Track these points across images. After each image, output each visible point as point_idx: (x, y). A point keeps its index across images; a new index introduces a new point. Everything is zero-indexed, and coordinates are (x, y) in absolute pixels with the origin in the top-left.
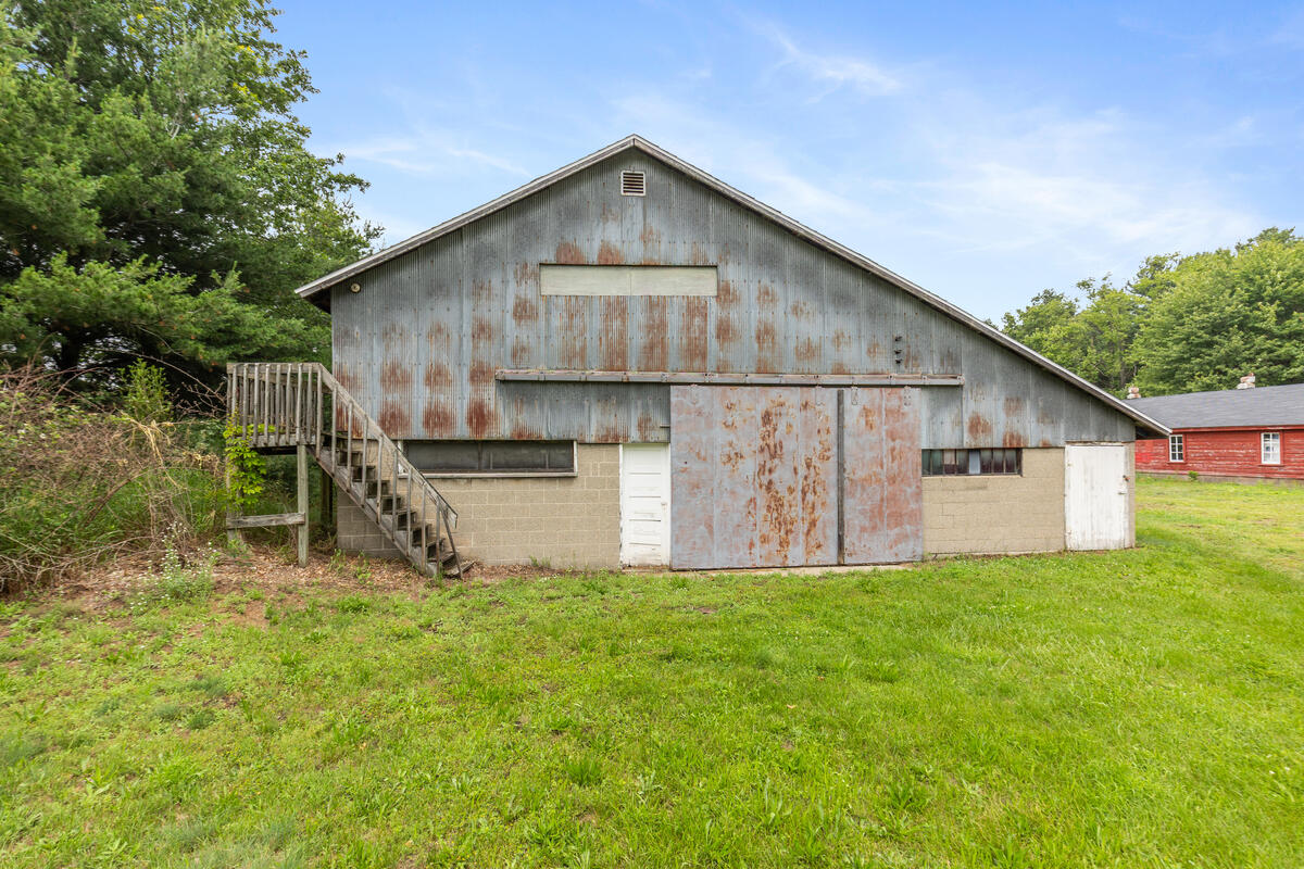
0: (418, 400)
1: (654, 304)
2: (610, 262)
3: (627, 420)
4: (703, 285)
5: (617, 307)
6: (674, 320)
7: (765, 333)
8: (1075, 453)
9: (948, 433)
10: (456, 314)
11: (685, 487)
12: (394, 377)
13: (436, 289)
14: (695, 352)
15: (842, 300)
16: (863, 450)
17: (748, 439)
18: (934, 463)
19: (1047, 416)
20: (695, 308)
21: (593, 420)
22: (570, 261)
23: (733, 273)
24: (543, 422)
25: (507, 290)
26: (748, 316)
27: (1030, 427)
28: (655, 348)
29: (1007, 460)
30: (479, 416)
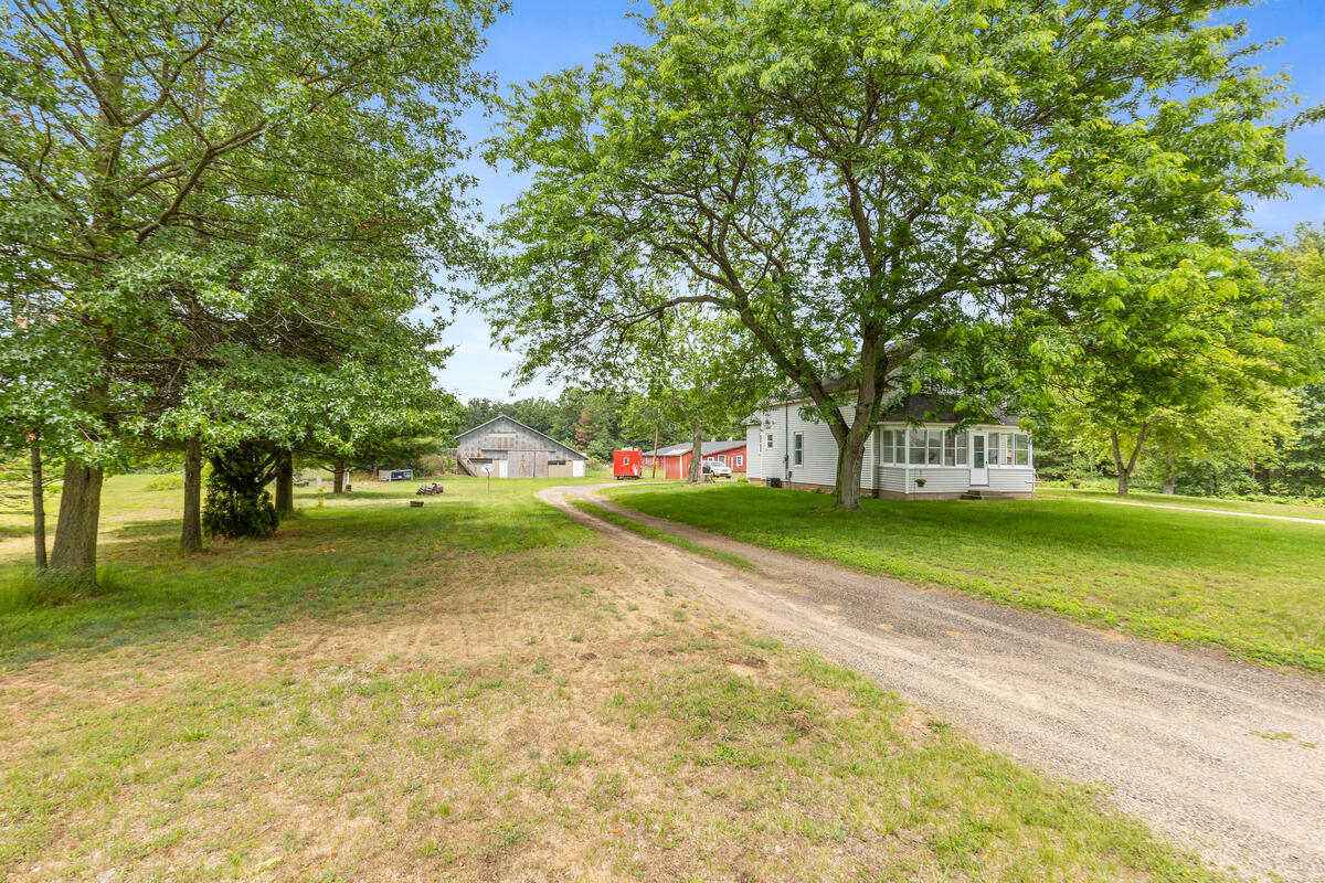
0: (470, 452)
1: (506, 439)
2: (499, 432)
3: (501, 455)
4: (514, 435)
5: (500, 439)
6: (509, 441)
7: (523, 443)
8: (575, 462)
9: (553, 458)
10: (476, 440)
11: (510, 466)
12: (467, 449)
13: (473, 437)
14: (512, 446)
15: (536, 438)
16: (538, 461)
17: (520, 459)
18: (550, 463)
19: (570, 456)
20: (512, 439)
21: (496, 456)
22: (493, 432)
23: (519, 434)
24: (488, 456)
25: (483, 437)
26: (520, 440)
27: (567, 458)
28: (506, 446)
29: (563, 463)
30: (479, 455)
